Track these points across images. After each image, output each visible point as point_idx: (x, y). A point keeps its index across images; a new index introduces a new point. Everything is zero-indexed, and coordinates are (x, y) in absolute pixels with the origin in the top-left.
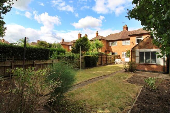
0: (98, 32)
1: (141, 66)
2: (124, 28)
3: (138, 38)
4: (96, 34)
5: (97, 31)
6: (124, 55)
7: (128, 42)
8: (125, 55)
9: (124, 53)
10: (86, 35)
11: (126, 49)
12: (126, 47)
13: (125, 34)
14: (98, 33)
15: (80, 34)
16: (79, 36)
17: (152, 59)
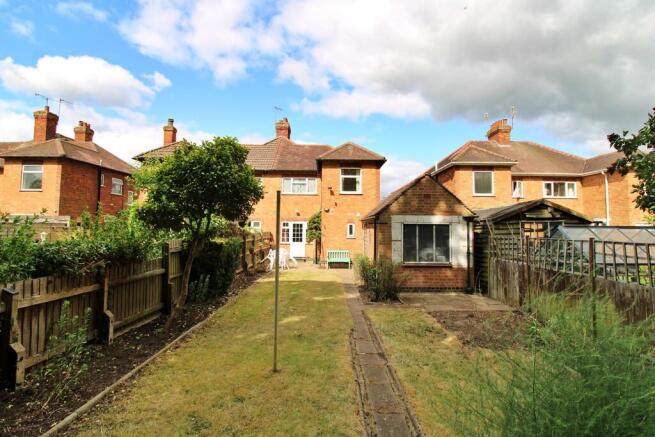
0: (175, 125)
1: (407, 273)
2: (281, 129)
3: (345, 174)
4: (166, 130)
5: (172, 121)
6: (288, 230)
7: (302, 182)
8: (291, 233)
9: (287, 225)
10: (81, 123)
11: (297, 211)
12: (296, 204)
13: (289, 154)
14: (175, 131)
15: (50, 114)
16: (44, 124)
17: (437, 246)
